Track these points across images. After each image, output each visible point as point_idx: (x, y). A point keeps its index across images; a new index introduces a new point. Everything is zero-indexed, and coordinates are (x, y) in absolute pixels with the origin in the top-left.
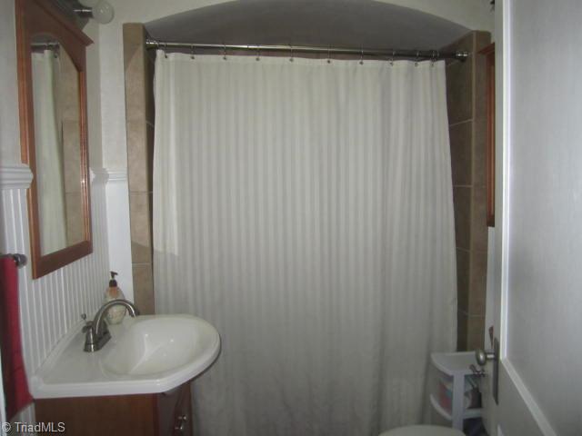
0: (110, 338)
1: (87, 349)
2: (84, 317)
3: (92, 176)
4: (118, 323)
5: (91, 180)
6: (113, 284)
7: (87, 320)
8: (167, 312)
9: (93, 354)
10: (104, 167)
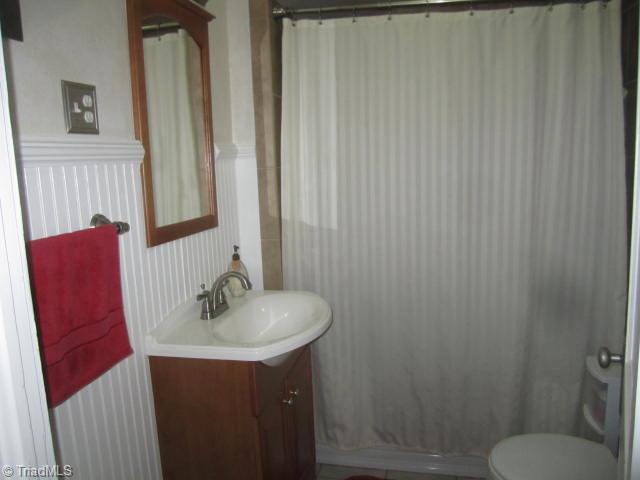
0: (227, 308)
1: (204, 317)
2: (203, 286)
3: (217, 151)
4: (241, 296)
5: (216, 156)
6: (236, 257)
7: (206, 289)
8: (296, 289)
9: (209, 321)
10: (234, 141)
